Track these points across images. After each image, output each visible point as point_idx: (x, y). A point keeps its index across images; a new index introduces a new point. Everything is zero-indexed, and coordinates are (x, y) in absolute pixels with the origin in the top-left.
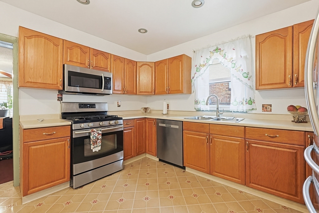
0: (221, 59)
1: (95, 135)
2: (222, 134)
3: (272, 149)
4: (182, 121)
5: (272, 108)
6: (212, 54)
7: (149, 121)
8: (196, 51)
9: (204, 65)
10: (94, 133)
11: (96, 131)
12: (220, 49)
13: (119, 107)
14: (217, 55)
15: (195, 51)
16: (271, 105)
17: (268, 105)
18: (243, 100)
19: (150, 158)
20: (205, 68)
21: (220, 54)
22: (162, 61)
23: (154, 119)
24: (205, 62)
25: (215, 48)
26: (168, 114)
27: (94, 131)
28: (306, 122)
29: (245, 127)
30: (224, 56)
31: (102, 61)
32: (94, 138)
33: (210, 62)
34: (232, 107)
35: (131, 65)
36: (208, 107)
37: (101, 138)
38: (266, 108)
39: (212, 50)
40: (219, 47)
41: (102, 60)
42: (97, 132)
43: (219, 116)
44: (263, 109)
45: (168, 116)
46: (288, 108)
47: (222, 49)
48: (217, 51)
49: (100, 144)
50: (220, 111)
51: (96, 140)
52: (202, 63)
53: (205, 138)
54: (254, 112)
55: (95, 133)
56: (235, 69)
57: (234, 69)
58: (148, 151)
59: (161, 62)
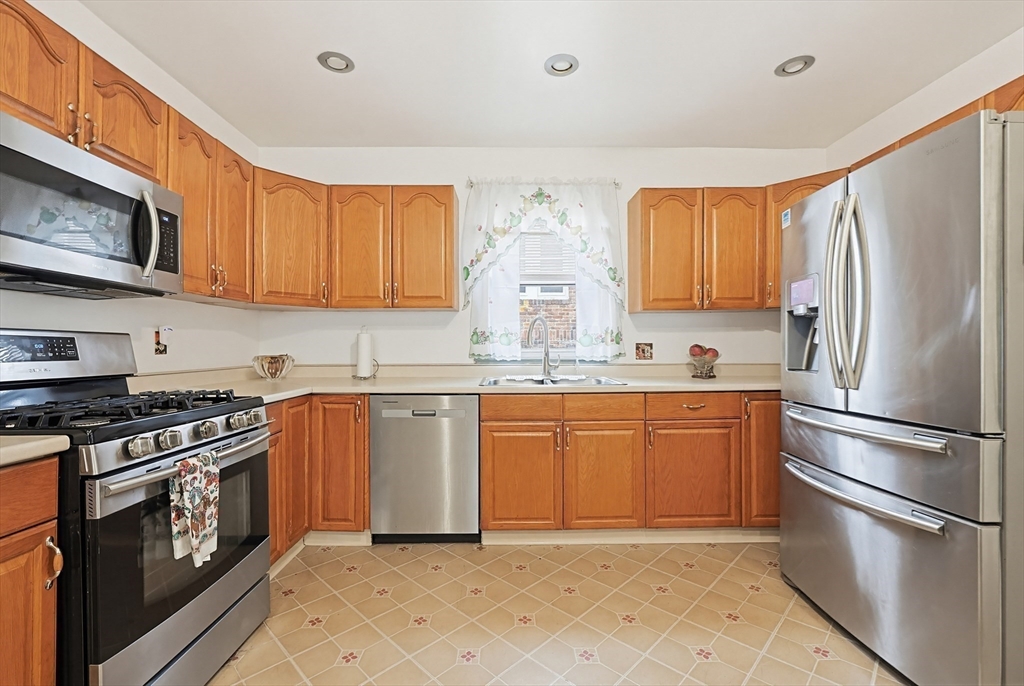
0: (552, 224)
1: (196, 484)
2: (597, 416)
3: (694, 434)
4: (479, 394)
5: (653, 351)
6: (528, 206)
7: (327, 406)
8: (478, 184)
9: (505, 232)
10: (195, 478)
11: (198, 464)
12: (549, 196)
13: (161, 352)
14: (540, 210)
15: (474, 181)
16: (651, 345)
17: (646, 344)
18: (607, 332)
19: (329, 544)
20: (508, 239)
21: (550, 208)
22: (365, 189)
23: (356, 394)
24: (508, 224)
25: (535, 190)
26: (374, 376)
27: (193, 470)
28: (714, 377)
29: (645, 393)
30: (563, 218)
31: (132, 130)
32: (197, 500)
33: (524, 227)
34: (581, 351)
35: (235, 175)
36: (518, 352)
37: (216, 494)
38: (643, 351)
39: (528, 195)
40: (547, 191)
41: (135, 125)
42: (205, 469)
43: (549, 373)
44: (637, 354)
45: (374, 385)
46: (691, 350)
47: (553, 198)
48: (540, 199)
49: (215, 524)
50: (553, 361)
51: (202, 509)
52: (498, 223)
53: (549, 434)
54: (621, 360)
55: (197, 474)
56: (588, 257)
57: (585, 255)
58: (324, 519)
59: (361, 191)
